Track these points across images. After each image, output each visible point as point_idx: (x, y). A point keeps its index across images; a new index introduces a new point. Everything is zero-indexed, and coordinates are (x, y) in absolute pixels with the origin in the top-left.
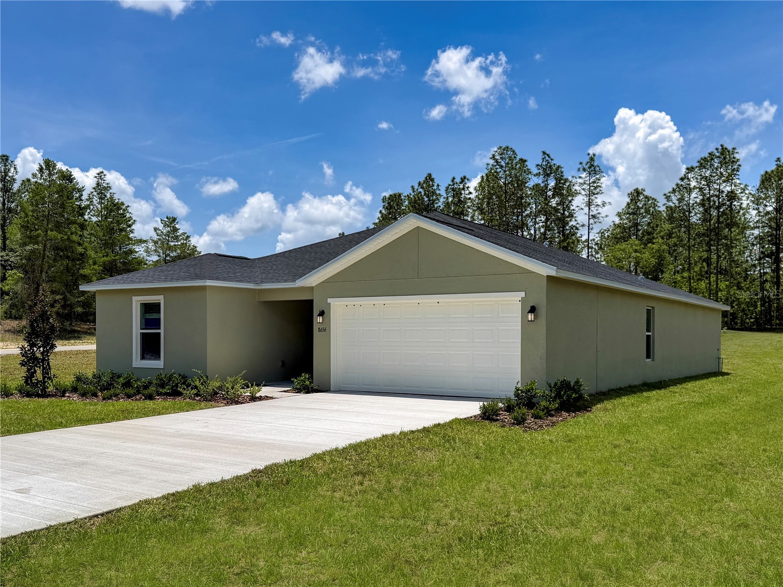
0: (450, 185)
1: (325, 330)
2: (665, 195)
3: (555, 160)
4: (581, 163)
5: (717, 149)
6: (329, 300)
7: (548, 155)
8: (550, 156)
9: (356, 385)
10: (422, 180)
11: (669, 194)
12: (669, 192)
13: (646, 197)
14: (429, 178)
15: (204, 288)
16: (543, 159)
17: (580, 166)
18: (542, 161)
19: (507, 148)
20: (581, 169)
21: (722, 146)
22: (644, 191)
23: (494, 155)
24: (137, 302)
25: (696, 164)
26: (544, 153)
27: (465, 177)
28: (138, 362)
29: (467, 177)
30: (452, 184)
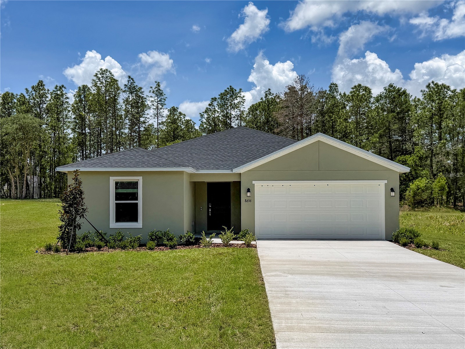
0: (54, 91)
1: (251, 200)
2: (200, 114)
3: (136, 83)
4: (151, 87)
5: (228, 89)
6: (254, 182)
7: (132, 79)
8: (134, 80)
9: (269, 235)
10: (35, 84)
11: (203, 114)
12: (203, 112)
13: (180, 113)
14: (41, 84)
15: (182, 173)
16: (129, 81)
17: (151, 89)
18: (127, 82)
19: (107, 70)
20: (152, 91)
21: (231, 87)
22: (178, 109)
23: (97, 74)
24: (113, 180)
25: (217, 97)
26: (129, 77)
27: (63, 86)
28: (113, 224)
29: (65, 86)
30: (55, 90)
